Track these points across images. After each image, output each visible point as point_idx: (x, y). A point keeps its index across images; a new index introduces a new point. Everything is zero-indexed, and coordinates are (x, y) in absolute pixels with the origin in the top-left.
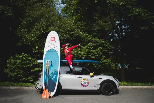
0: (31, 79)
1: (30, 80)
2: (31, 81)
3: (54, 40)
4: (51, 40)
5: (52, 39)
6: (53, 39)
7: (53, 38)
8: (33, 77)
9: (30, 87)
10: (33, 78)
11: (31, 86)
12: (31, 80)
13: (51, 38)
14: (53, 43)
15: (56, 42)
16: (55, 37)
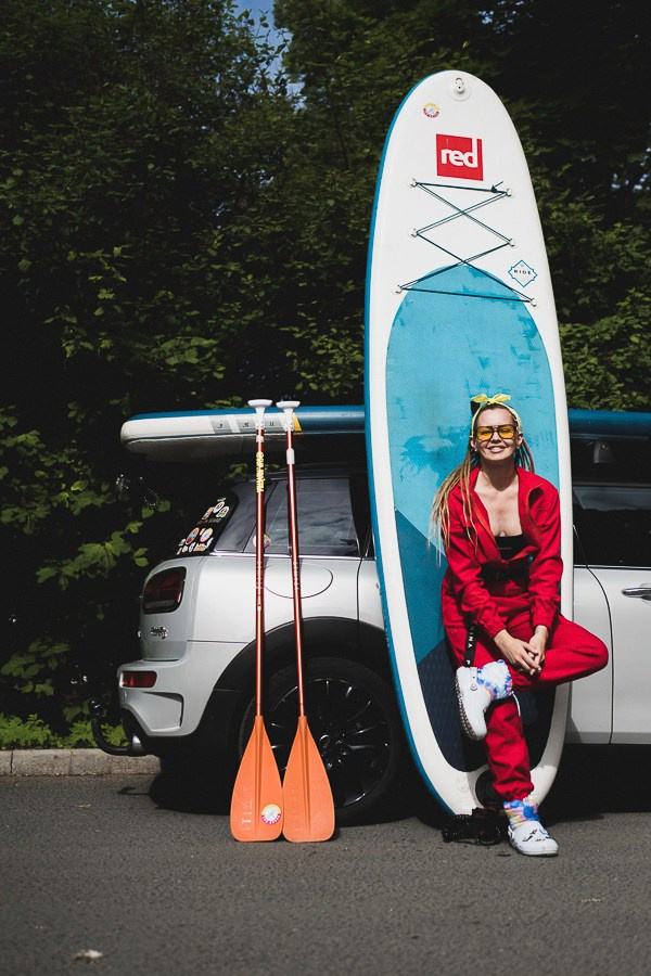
0: (34, 670)
1: (22, 682)
2: (28, 689)
3: (477, 174)
4: (445, 169)
5: (456, 157)
6: (464, 157)
7: (462, 144)
8: (60, 648)
9: (23, 756)
10: (53, 665)
11: (34, 745)
12: (37, 679)
13: (444, 142)
15: (494, 190)
16: (479, 141)
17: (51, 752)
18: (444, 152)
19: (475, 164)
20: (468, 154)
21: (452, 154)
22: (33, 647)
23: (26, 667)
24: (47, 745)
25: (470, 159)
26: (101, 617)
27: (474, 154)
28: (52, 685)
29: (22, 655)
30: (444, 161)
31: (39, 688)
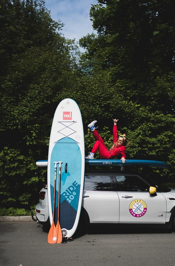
1: (22, 201)
2: (23, 203)
3: (71, 119)
4: (64, 118)
6: (68, 116)
9: (21, 217)
10: (28, 199)
11: (23, 215)
12: (25, 201)
13: (65, 113)
14: (67, 124)
15: (73, 122)
16: (71, 112)
17: (26, 217)
18: (64, 115)
19: (70, 117)
20: (69, 115)
21: (66, 115)
22: (24, 194)
23: (23, 198)
24: (26, 215)
25: (69, 116)
26: (36, 190)
27: (70, 115)
28: (28, 202)
29: (22, 196)
30: (64, 117)
31: (25, 203)
